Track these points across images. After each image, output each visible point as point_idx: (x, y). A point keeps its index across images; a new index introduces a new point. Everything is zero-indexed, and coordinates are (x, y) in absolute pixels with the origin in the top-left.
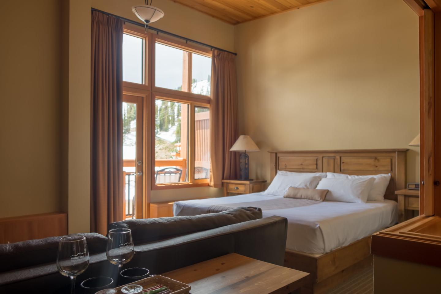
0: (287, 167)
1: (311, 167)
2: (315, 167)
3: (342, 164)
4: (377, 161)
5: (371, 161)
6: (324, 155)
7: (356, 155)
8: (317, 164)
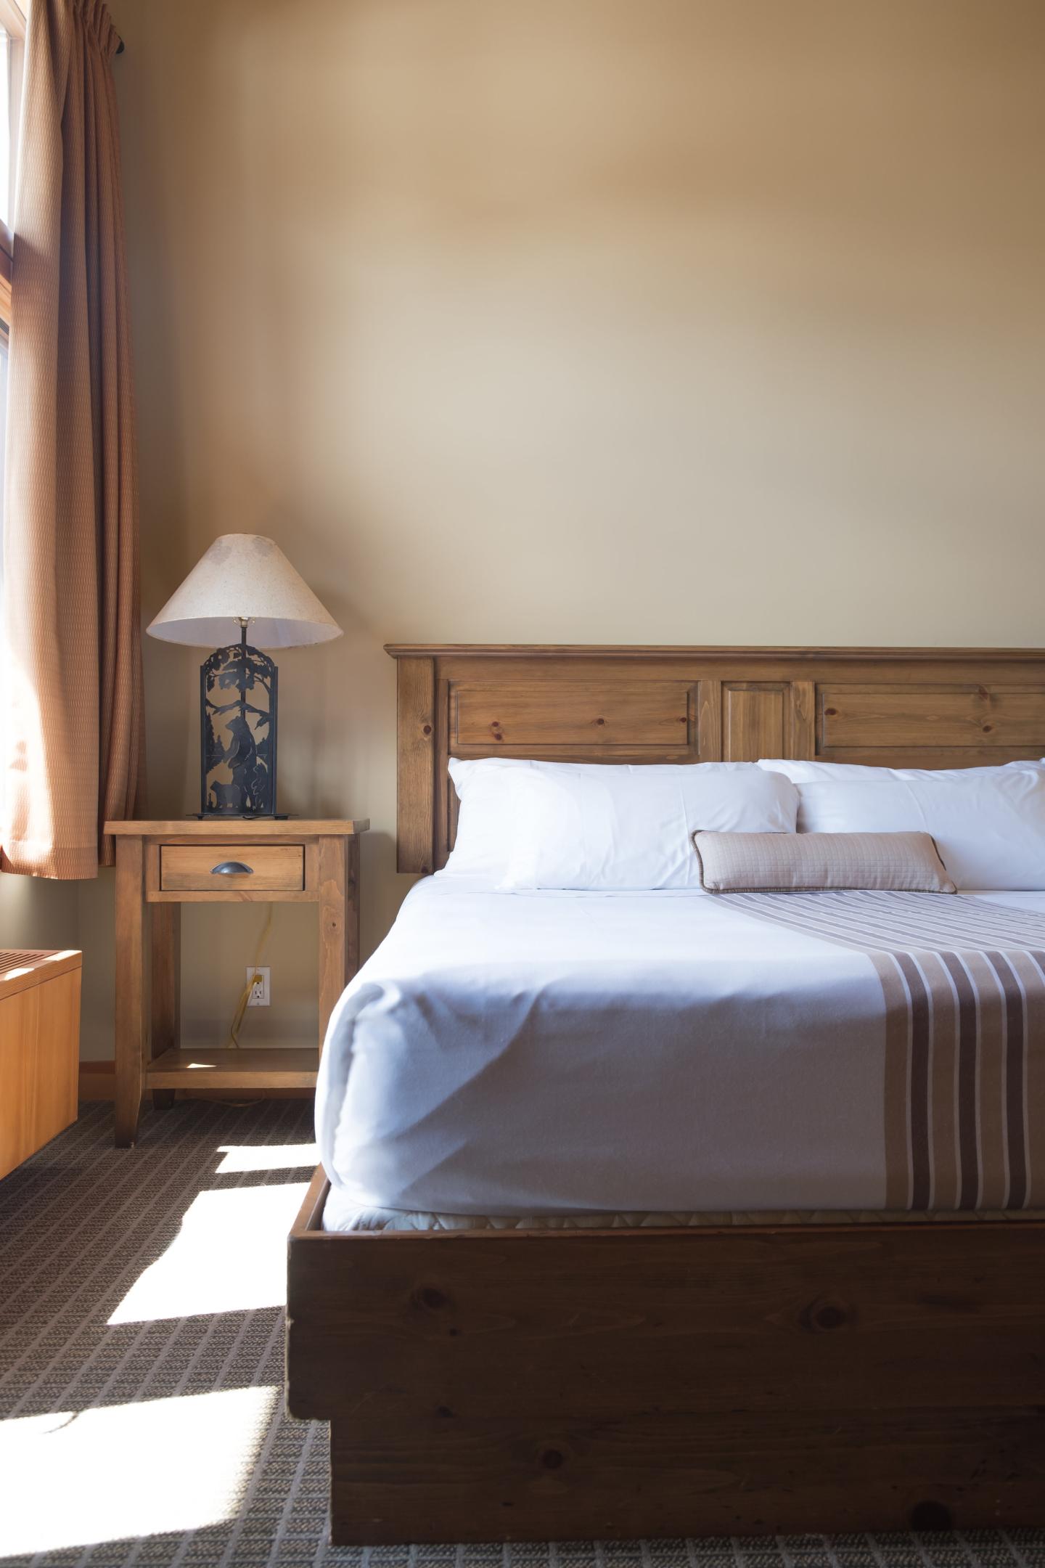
0: (506, 739)
1: (653, 737)
2: (679, 733)
3: (825, 719)
4: (987, 702)
5: (964, 705)
6: (732, 672)
7: (891, 674)
8: (689, 722)
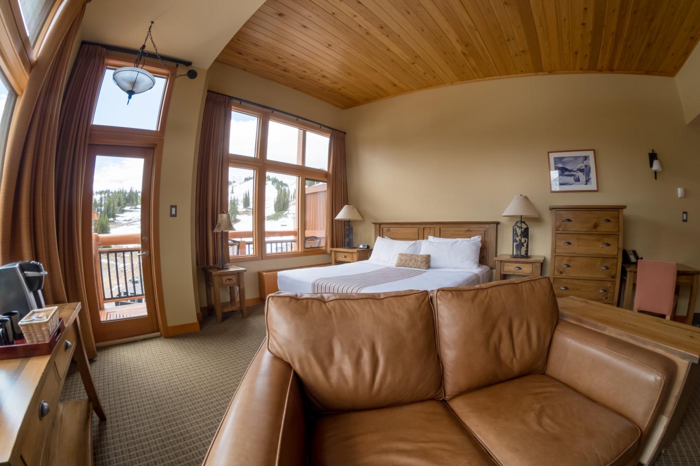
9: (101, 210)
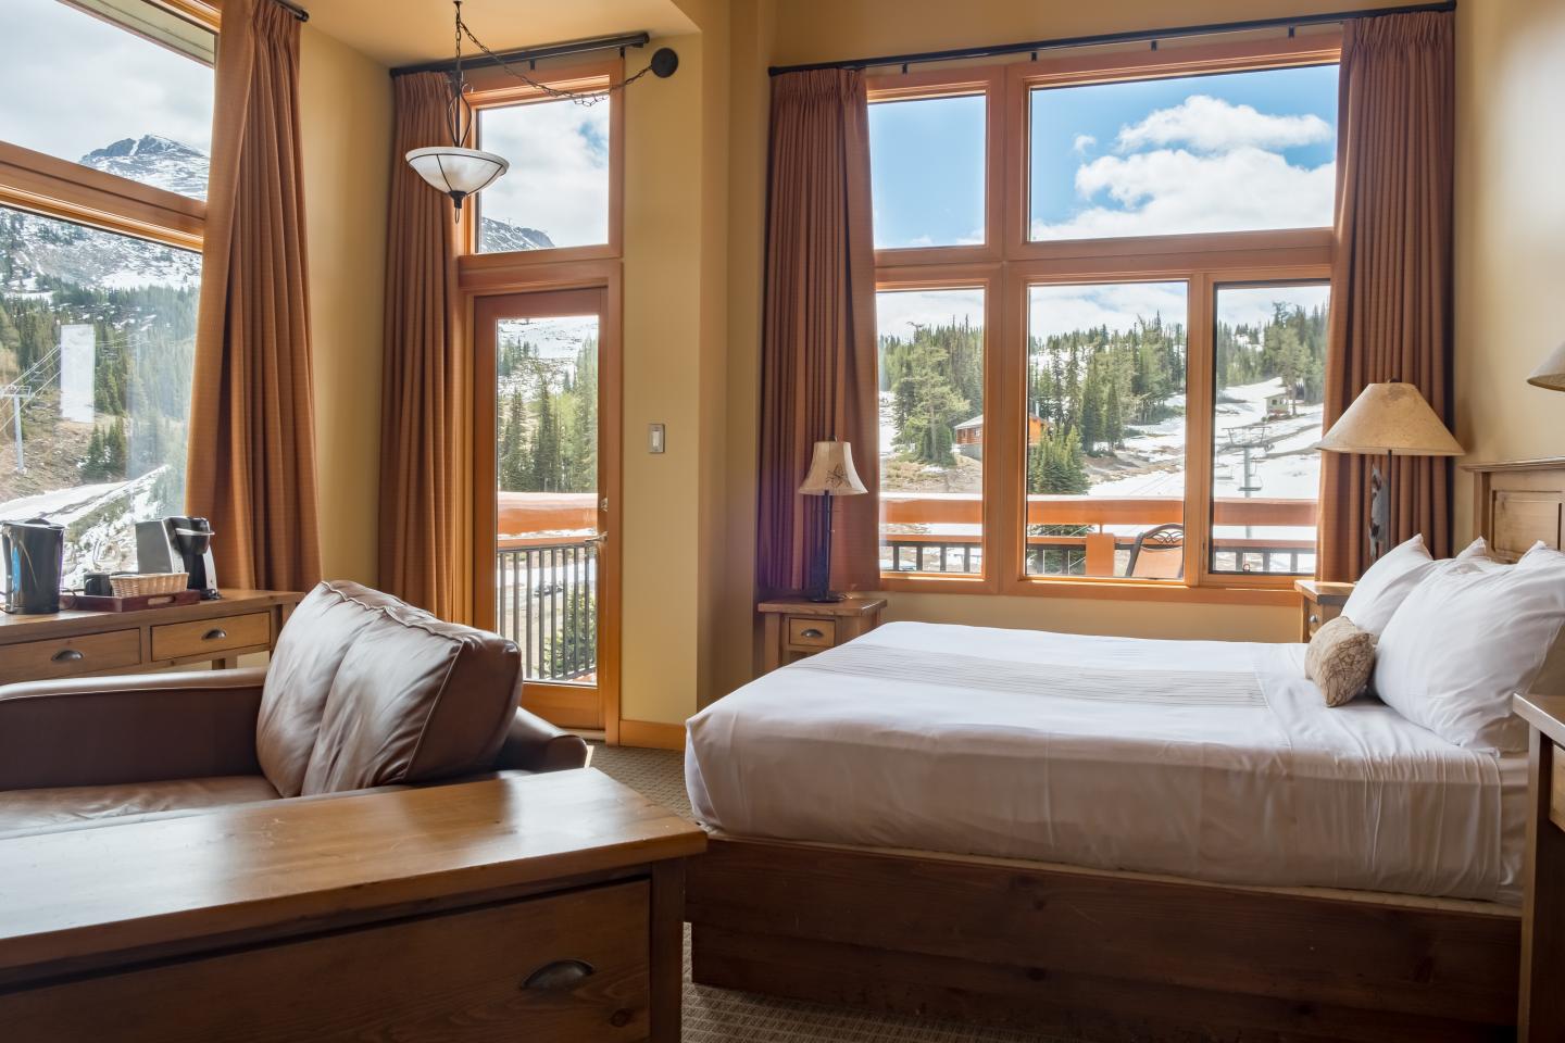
9: (1059, 409)
